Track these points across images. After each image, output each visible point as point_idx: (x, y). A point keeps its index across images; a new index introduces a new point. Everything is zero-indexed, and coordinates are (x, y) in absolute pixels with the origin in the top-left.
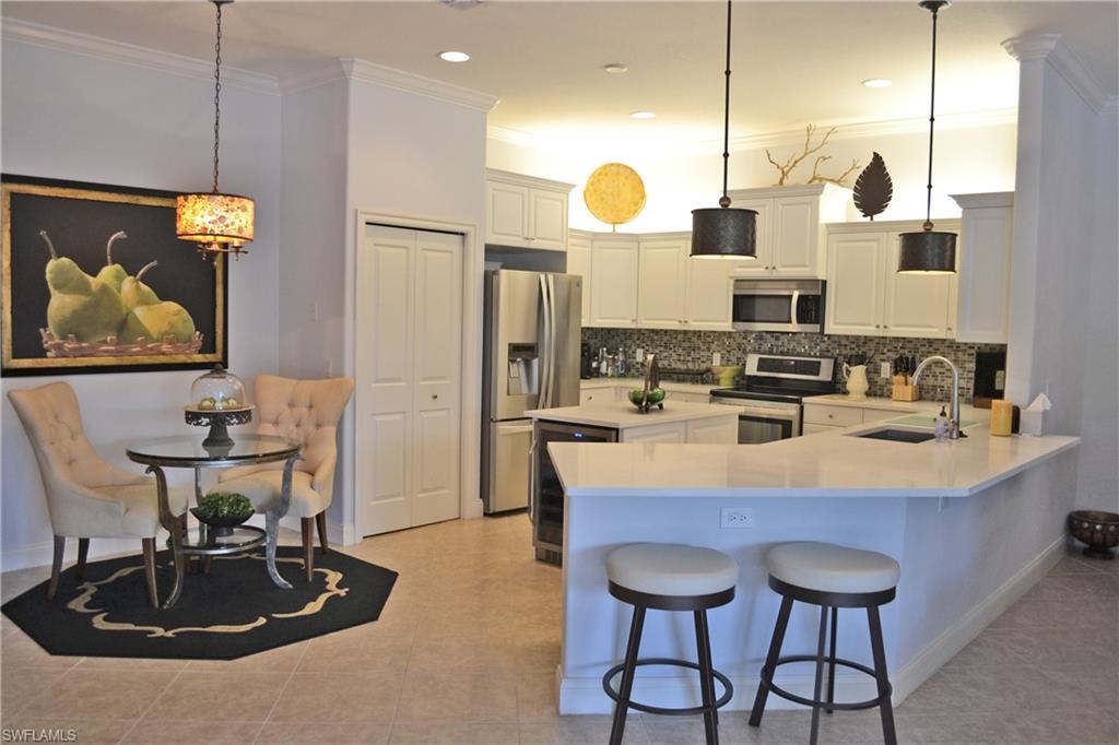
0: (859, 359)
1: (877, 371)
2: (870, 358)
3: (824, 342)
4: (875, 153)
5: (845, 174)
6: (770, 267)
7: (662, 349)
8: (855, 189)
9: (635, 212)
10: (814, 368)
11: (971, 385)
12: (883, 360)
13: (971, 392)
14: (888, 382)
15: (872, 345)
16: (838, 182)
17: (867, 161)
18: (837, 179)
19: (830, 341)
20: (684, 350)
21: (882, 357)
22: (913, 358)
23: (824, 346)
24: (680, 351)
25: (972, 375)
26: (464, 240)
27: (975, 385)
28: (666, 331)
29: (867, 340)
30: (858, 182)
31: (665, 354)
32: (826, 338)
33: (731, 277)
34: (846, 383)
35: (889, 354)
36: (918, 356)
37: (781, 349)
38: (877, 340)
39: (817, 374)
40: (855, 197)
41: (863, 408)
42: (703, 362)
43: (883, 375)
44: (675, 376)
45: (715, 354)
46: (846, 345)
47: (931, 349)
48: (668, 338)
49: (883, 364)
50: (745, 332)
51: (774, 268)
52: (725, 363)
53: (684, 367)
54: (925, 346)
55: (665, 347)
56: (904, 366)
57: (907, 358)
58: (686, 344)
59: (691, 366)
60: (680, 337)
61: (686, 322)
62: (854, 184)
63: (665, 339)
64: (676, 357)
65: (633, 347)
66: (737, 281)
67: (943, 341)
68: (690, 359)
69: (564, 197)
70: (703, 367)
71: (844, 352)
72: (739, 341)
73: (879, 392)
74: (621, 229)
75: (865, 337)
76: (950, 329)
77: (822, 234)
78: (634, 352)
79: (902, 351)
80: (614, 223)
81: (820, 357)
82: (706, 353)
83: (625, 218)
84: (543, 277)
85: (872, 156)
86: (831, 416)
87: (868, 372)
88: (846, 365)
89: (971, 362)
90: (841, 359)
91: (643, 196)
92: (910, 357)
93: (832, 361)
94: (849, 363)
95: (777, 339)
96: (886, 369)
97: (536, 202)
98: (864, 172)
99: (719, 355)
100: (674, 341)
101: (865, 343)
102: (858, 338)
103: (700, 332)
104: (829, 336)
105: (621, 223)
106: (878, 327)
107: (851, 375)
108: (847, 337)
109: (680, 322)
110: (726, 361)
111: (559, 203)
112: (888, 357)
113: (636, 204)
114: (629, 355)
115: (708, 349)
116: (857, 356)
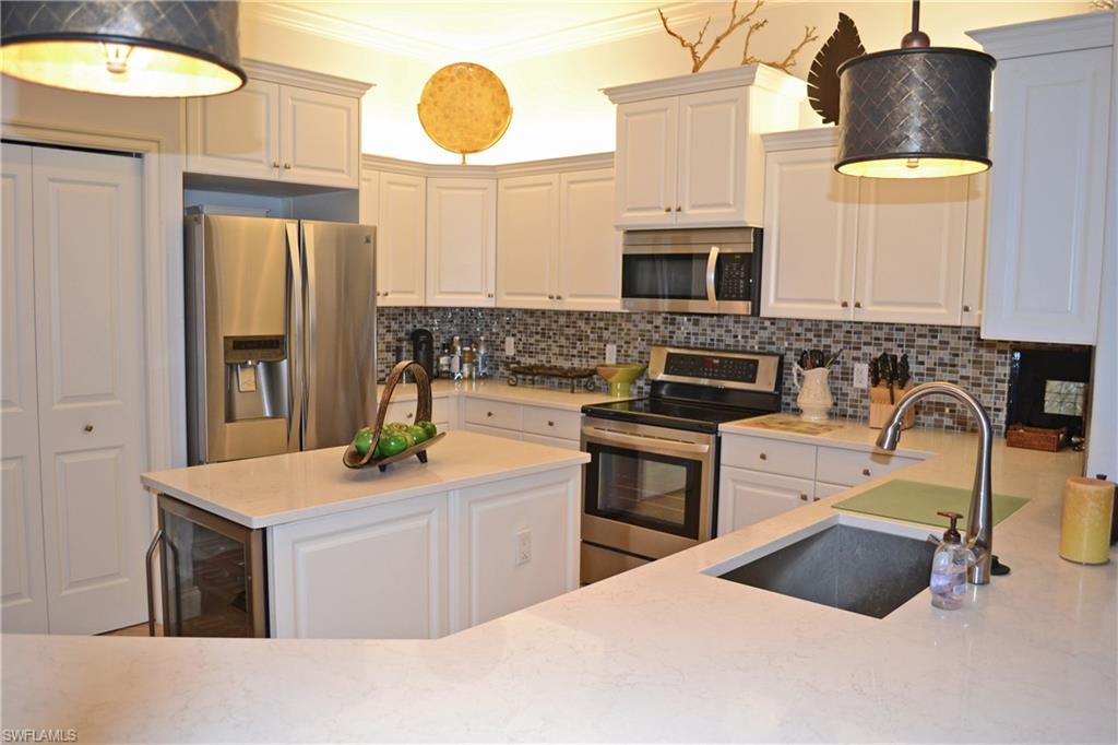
0: (817, 358)
1: (847, 375)
2: (836, 356)
3: (765, 328)
4: (841, 15)
5: (794, 52)
6: (673, 209)
7: (539, 337)
8: (811, 78)
9: (496, 135)
10: (749, 371)
11: (1003, 404)
12: (856, 359)
13: (1003, 416)
14: (864, 394)
15: (840, 335)
16: (782, 67)
17: (829, 28)
18: (780, 62)
19: (773, 328)
20: (567, 339)
21: (855, 353)
22: (905, 358)
23: (764, 334)
24: (563, 341)
25: (1005, 387)
26: (143, 163)
27: (1008, 405)
28: (543, 312)
29: (832, 326)
30: (814, 66)
31: (543, 345)
32: (767, 323)
33: (618, 227)
34: (797, 395)
35: (865, 349)
36: (913, 352)
37: (701, 339)
38: (846, 327)
39: (753, 381)
40: (811, 92)
41: (817, 446)
42: (593, 357)
43: (856, 384)
44: (556, 380)
45: (608, 346)
46: (798, 335)
47: (936, 342)
48: (547, 321)
49: (857, 366)
50: (651, 313)
51: (679, 210)
52: (622, 359)
53: (567, 365)
54: (924, 336)
55: (543, 335)
56: (889, 372)
57: (894, 358)
58: (571, 331)
59: (576, 363)
60: (562, 320)
61: (559, 298)
62: (808, 70)
63: (543, 322)
64: (557, 350)
65: (502, 335)
66: (629, 232)
67: (955, 329)
68: (575, 352)
69: (352, 102)
70: (593, 364)
71: (797, 345)
72: (643, 326)
73: (850, 411)
74: (472, 159)
75: (829, 322)
76: (966, 309)
77: (754, 152)
78: (503, 342)
79: (886, 345)
80: (464, 152)
81: (759, 354)
82: (596, 345)
83: (484, 144)
84: (292, 227)
85: (837, 20)
86: (763, 457)
87: (832, 377)
88: (796, 367)
89: (1004, 364)
90: (790, 356)
91: (507, 112)
92: (900, 355)
93: (777, 359)
94: (801, 363)
95: (696, 323)
96: (862, 373)
97: (294, 107)
98: (825, 48)
99: (615, 347)
100: (554, 326)
101: (828, 331)
102: (816, 323)
103: (588, 312)
104: (773, 321)
105: (475, 151)
106: (845, 305)
107: (807, 383)
108: (800, 321)
109: (551, 297)
110: (623, 357)
111: (344, 113)
112: (865, 354)
113: (498, 123)
114: (495, 345)
115: (600, 339)
116: (815, 353)
